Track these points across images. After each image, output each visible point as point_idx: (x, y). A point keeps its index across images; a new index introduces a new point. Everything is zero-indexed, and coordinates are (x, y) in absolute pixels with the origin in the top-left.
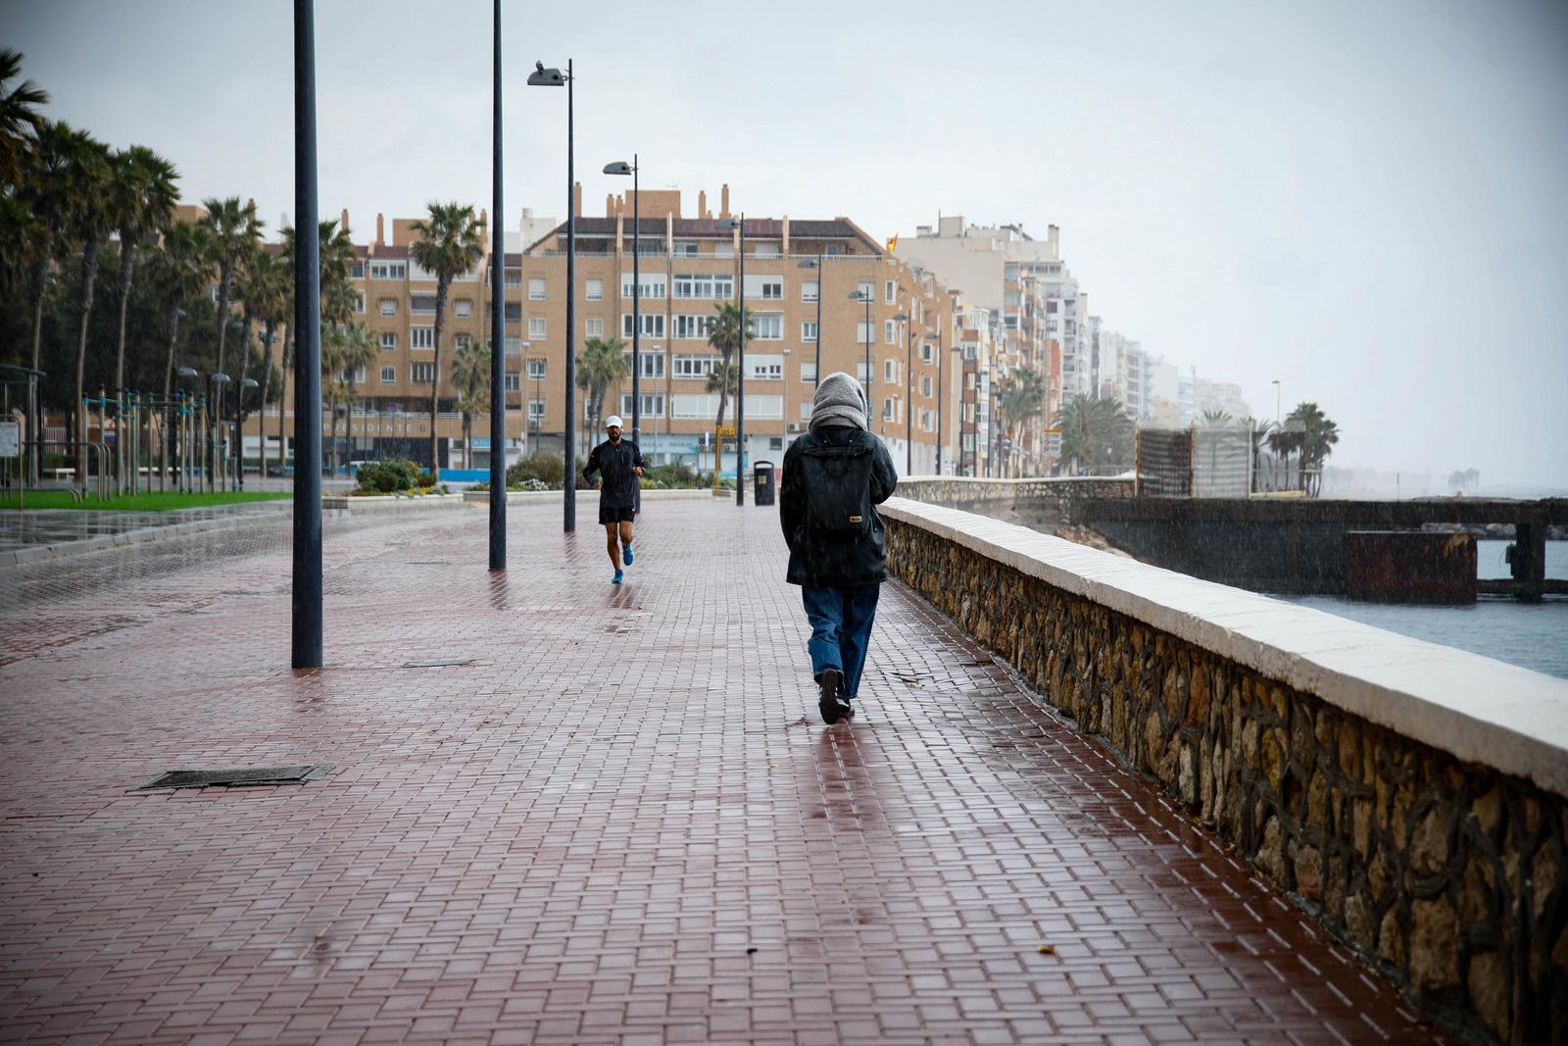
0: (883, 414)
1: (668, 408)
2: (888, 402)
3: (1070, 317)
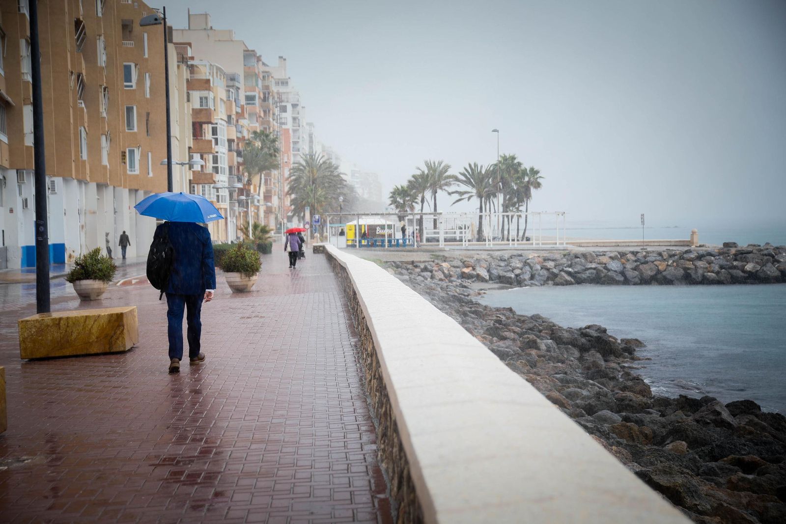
3: (296, 116)
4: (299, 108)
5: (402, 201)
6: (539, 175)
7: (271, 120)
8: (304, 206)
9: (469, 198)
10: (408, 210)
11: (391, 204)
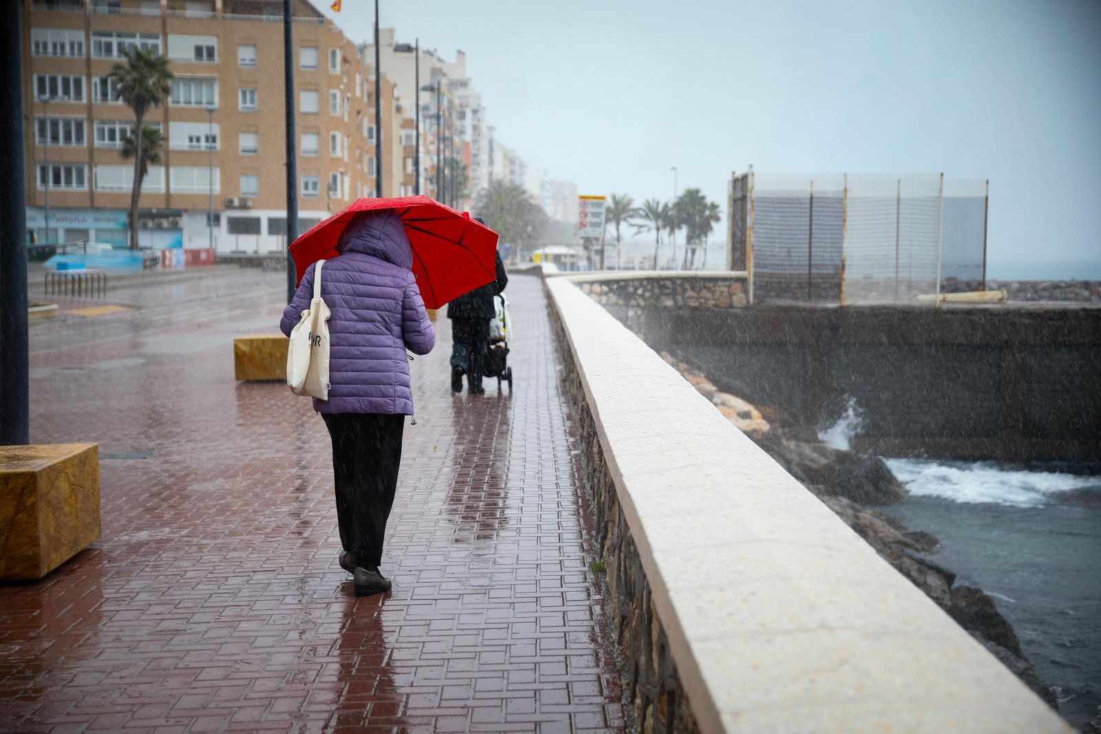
0: (330, 189)
1: (90, 180)
2: (335, 178)
3: (476, 123)
4: (479, 115)
7: (454, 136)
9: (648, 231)
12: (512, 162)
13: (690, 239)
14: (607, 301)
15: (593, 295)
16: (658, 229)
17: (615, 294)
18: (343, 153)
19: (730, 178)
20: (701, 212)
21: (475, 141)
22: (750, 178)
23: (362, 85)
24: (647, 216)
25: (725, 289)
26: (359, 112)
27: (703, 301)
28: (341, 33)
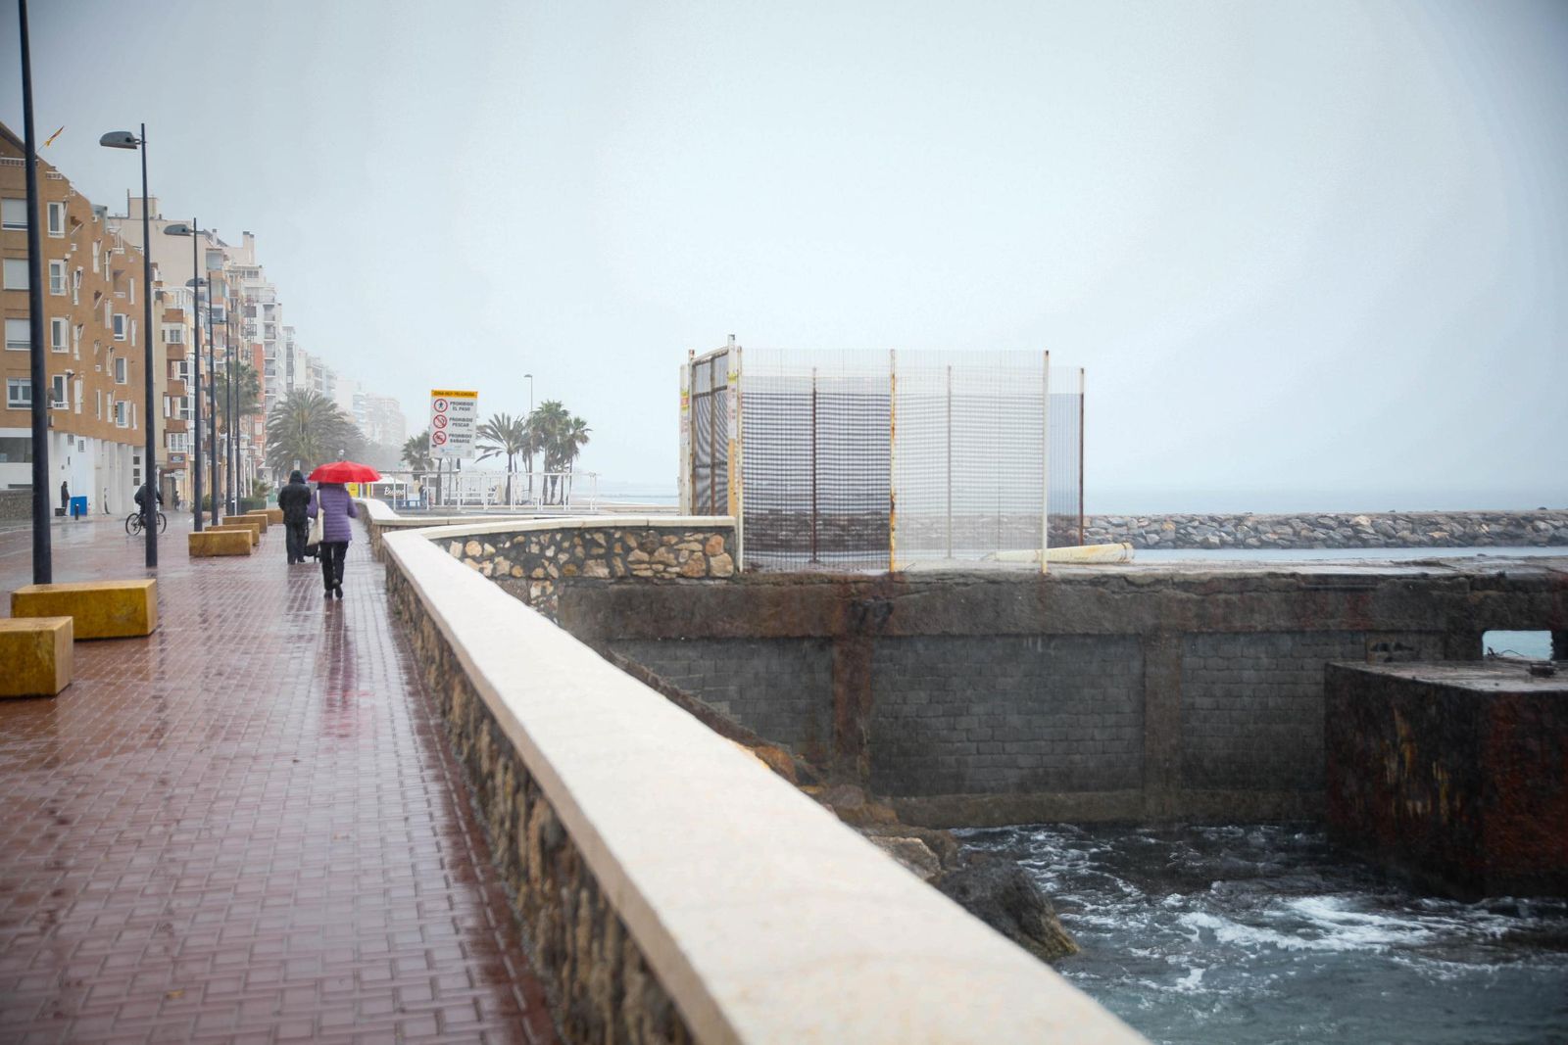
2: (58, 381)
3: (269, 322)
4: (274, 311)
5: (418, 456)
6: (586, 427)
7: (240, 337)
8: (293, 459)
9: (497, 454)
10: (426, 467)
11: (403, 460)
12: (317, 373)
13: (549, 465)
14: (494, 569)
15: (468, 560)
16: (510, 453)
17: (506, 558)
18: (71, 346)
19: (686, 360)
20: (563, 432)
21: (267, 344)
22: (732, 356)
23: (102, 257)
24: (497, 437)
25: (697, 547)
26: (97, 295)
27: (661, 567)
28: (66, 181)
